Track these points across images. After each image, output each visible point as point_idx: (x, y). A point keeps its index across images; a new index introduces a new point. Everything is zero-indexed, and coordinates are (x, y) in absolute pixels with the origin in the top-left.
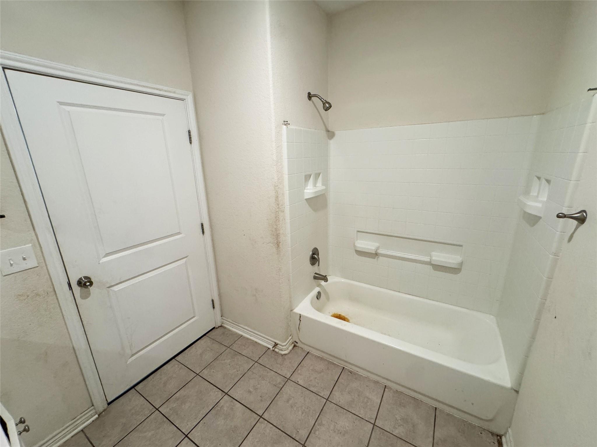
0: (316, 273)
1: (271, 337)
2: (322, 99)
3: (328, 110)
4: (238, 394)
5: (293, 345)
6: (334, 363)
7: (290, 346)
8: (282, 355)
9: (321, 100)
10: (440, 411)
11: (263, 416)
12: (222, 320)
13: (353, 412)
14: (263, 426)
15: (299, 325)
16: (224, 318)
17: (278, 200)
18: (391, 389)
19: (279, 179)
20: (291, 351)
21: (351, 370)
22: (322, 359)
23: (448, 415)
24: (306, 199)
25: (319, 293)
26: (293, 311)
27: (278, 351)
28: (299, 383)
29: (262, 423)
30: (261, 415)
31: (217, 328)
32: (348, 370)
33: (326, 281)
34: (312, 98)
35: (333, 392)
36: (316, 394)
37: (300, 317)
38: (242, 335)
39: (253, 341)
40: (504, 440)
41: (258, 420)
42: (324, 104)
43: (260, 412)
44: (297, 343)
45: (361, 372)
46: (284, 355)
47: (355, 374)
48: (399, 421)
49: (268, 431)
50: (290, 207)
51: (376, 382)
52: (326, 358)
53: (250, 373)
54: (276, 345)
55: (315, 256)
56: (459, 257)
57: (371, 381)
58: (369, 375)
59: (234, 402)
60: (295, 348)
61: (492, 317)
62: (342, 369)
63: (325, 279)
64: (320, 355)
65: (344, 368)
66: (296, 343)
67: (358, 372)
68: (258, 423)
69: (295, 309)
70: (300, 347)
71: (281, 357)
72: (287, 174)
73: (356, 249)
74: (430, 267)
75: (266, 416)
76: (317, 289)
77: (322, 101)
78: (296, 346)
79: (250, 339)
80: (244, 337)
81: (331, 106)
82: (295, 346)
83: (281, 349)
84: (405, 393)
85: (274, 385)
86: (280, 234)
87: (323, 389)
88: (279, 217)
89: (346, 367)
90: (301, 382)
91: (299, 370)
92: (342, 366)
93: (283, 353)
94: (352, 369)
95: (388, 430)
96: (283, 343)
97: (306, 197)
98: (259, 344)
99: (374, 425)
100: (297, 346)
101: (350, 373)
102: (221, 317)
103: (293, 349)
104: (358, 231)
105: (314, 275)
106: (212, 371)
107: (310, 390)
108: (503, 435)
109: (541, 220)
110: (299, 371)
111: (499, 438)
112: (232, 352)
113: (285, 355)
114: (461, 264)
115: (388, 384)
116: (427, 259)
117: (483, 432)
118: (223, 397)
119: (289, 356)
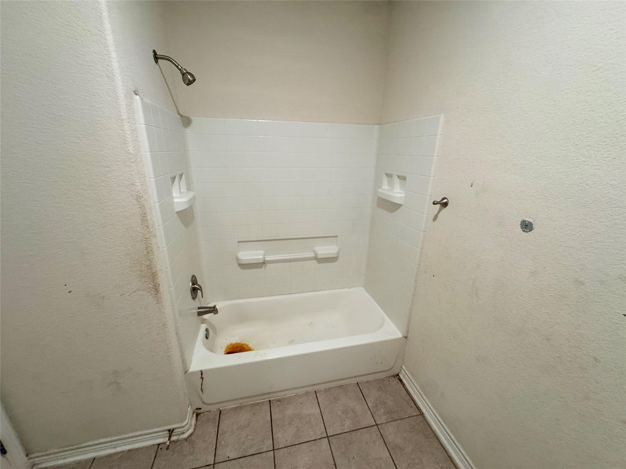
0: (199, 308)
1: (158, 427)
2: (179, 66)
3: (190, 84)
5: (195, 415)
6: (257, 403)
7: (191, 419)
8: (186, 439)
9: (177, 67)
10: (361, 383)
12: (31, 460)
13: (305, 440)
15: (202, 385)
16: (33, 456)
17: (147, 220)
18: (321, 391)
19: (142, 185)
20: (195, 425)
21: (278, 398)
22: (241, 408)
23: (367, 382)
24: (178, 213)
25: (207, 330)
26: (188, 372)
27: (178, 437)
28: (231, 458)
32: (275, 400)
33: (216, 312)
34: (159, 60)
35: (274, 438)
36: (258, 453)
37: (202, 374)
38: (93, 458)
39: (124, 451)
40: (401, 376)
42: (183, 74)
44: (200, 409)
45: (289, 394)
46: (189, 437)
47: (284, 399)
48: (343, 416)
50: (163, 227)
51: (307, 393)
52: (246, 403)
54: (171, 432)
55: (196, 286)
56: (335, 246)
57: (301, 395)
58: (296, 391)
60: (198, 418)
61: (361, 288)
62: (269, 404)
63: (214, 310)
64: (236, 404)
65: (270, 401)
66: (197, 411)
67: (285, 395)
69: (189, 368)
70: (207, 412)
71: (186, 444)
72: (153, 177)
73: (240, 263)
74: (315, 262)
76: (203, 327)
77: (180, 70)
78: (200, 414)
79: (116, 454)
80: (101, 458)
81: (195, 80)
82: (198, 415)
83: (182, 432)
84: (332, 387)
86: (158, 272)
87: (263, 442)
88: (152, 247)
89: (271, 399)
90: (232, 456)
91: (221, 442)
92: (266, 400)
93: (185, 436)
94: (279, 396)
95: (340, 432)
96: (182, 423)
97: (177, 209)
98: (137, 449)
99: (328, 437)
100: (202, 412)
101: (279, 403)
102: (27, 456)
103: (197, 421)
104: (239, 242)
105: (198, 311)
107: (250, 455)
108: (399, 373)
109: (402, 207)
110: (223, 443)
111: (398, 376)
113: (191, 435)
114: (338, 253)
115: (315, 388)
116: (312, 255)
117: (390, 380)
119: (196, 433)
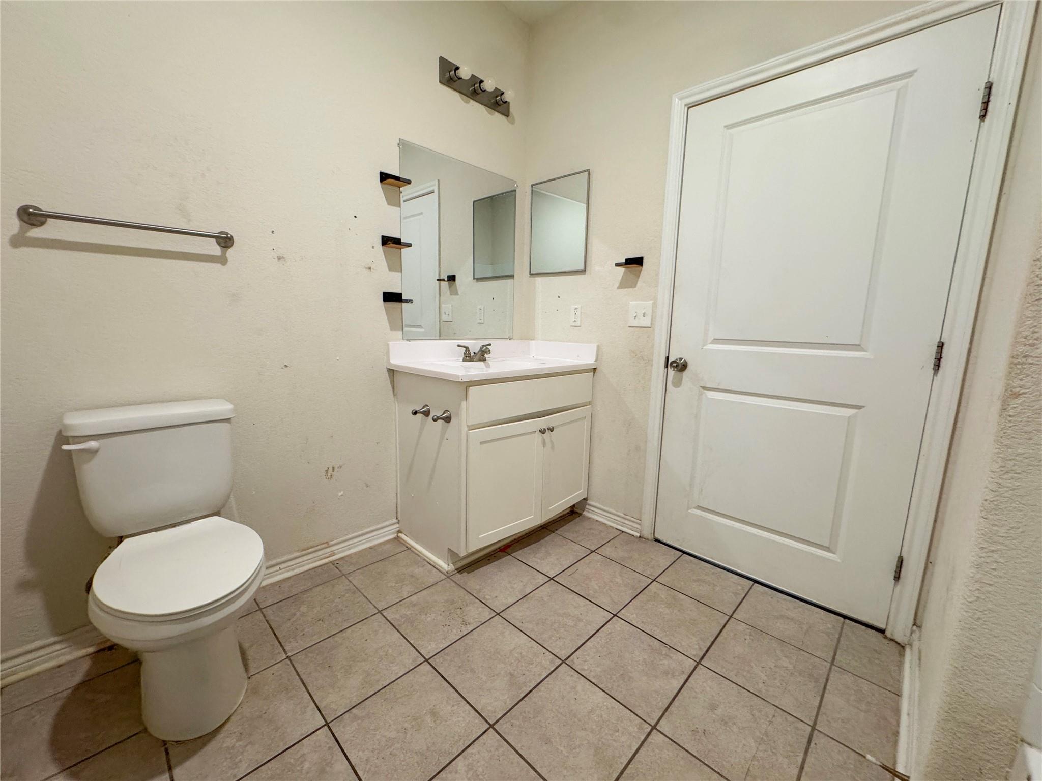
4: (701, 684)
11: (655, 730)
14: (633, 729)
29: (640, 728)
30: (658, 727)
31: (886, 637)
38: (902, 694)
41: (645, 721)
43: (664, 726)
49: (623, 739)
53: (771, 710)
59: (682, 676)
68: (638, 720)
75: (656, 738)
85: (749, 770)
102: (914, 623)
106: (748, 637)
112: (824, 671)
118: (689, 658)
